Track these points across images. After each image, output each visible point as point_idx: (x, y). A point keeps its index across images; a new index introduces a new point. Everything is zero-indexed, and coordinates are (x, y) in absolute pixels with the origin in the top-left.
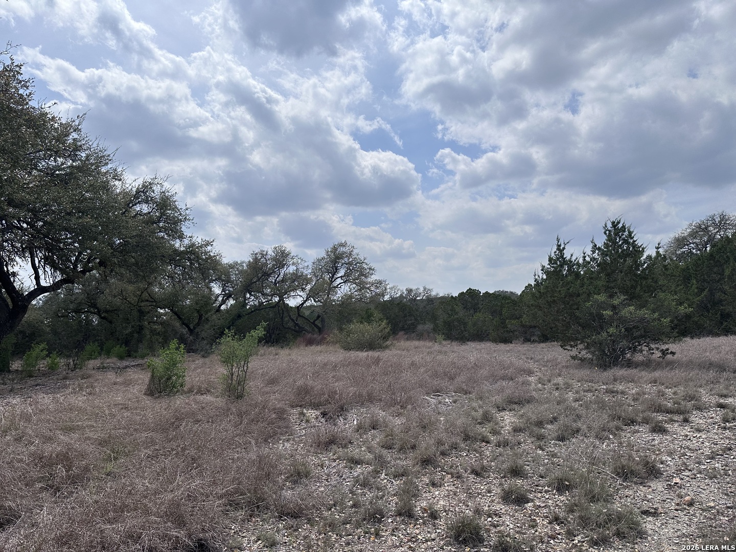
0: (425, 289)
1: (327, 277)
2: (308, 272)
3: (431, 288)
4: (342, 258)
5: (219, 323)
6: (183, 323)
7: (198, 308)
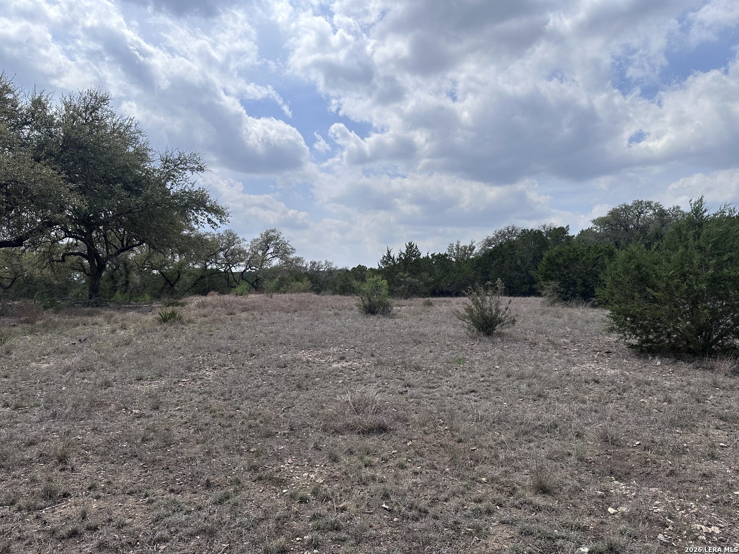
0: (326, 262)
1: (260, 253)
2: (247, 249)
3: (331, 262)
4: (272, 240)
5: (188, 281)
6: (167, 280)
7: (179, 271)
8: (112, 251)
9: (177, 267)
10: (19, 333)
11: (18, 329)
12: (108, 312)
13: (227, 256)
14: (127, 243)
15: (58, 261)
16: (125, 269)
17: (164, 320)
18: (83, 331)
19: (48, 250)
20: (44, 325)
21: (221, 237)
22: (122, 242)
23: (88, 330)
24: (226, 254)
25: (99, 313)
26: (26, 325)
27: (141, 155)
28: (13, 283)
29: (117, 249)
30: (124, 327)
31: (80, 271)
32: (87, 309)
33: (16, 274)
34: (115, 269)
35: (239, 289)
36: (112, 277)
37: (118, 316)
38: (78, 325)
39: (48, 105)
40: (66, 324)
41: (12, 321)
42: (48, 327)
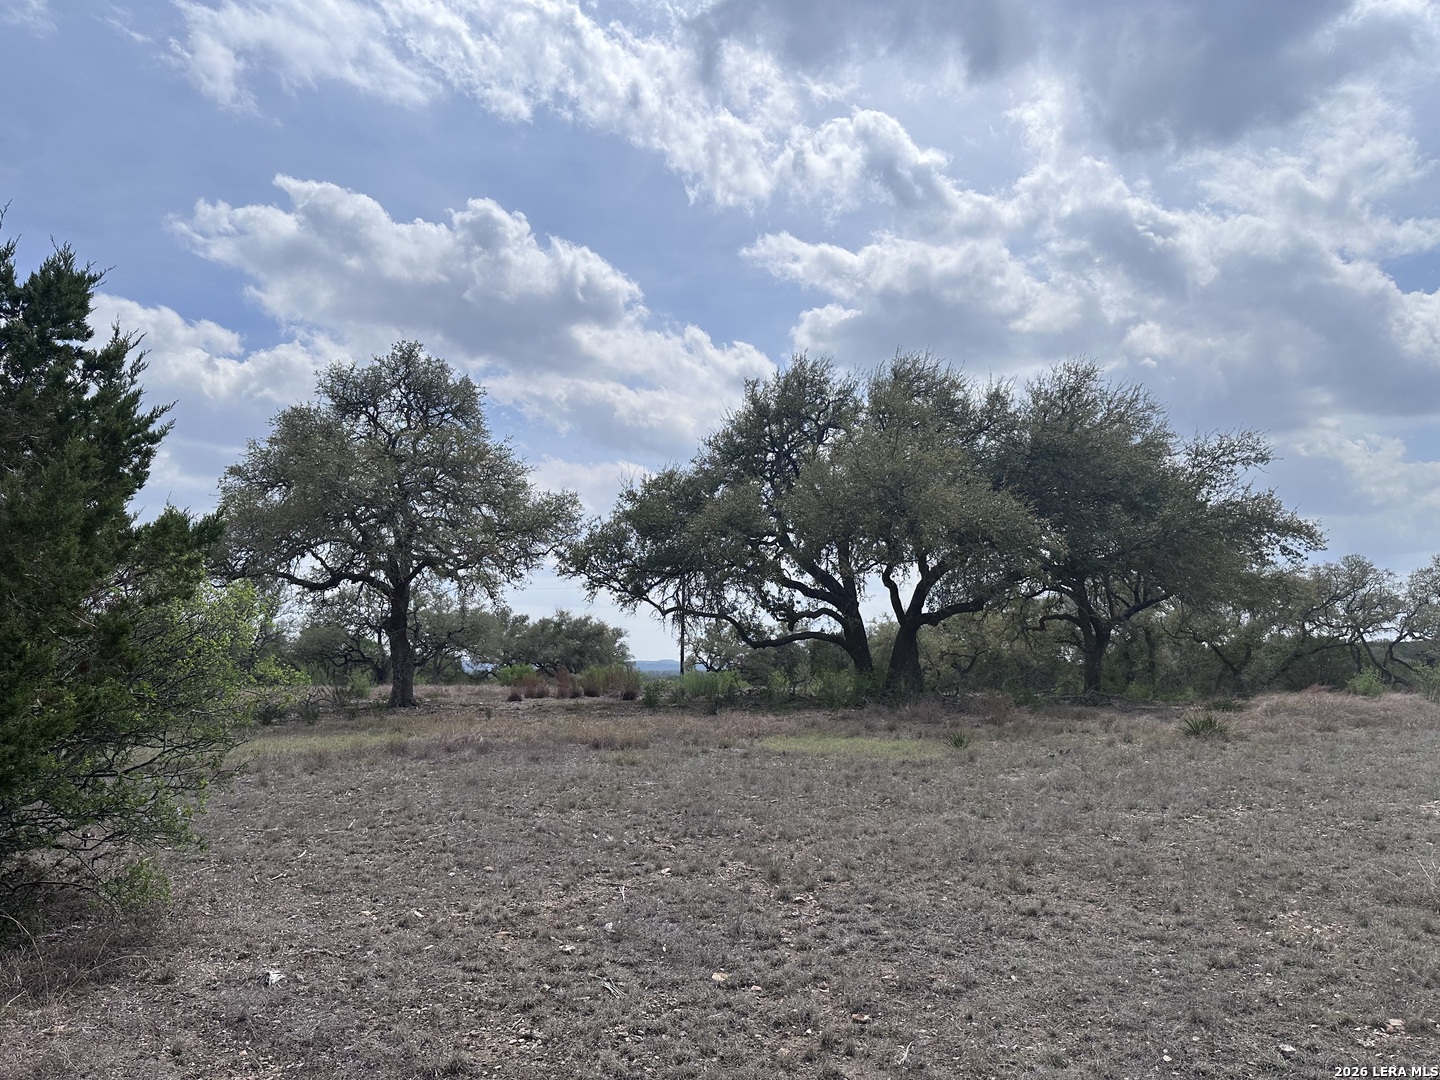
2: (1401, 593)
5: (1269, 663)
6: (1225, 661)
7: (1249, 642)
8: (1121, 609)
9: (1243, 637)
10: (983, 737)
11: (982, 731)
12: (1106, 715)
13: (1353, 611)
14: (1145, 594)
15: (1034, 629)
16: (1148, 639)
17: (1195, 731)
18: (1068, 740)
19: (1018, 612)
20: (1015, 729)
21: (1333, 571)
22: (1136, 593)
23: (1075, 739)
24: (1348, 606)
25: (1094, 717)
26: (992, 727)
27: (1155, 447)
28: (972, 664)
29: (1128, 605)
30: (1128, 740)
31: (1071, 644)
32: (1077, 709)
33: (977, 649)
34: (1131, 641)
35: (1359, 682)
36: (1126, 656)
37: (1123, 721)
38: (1062, 731)
39: (1010, 399)
40: (1044, 729)
41: (975, 719)
42: (1019, 731)
